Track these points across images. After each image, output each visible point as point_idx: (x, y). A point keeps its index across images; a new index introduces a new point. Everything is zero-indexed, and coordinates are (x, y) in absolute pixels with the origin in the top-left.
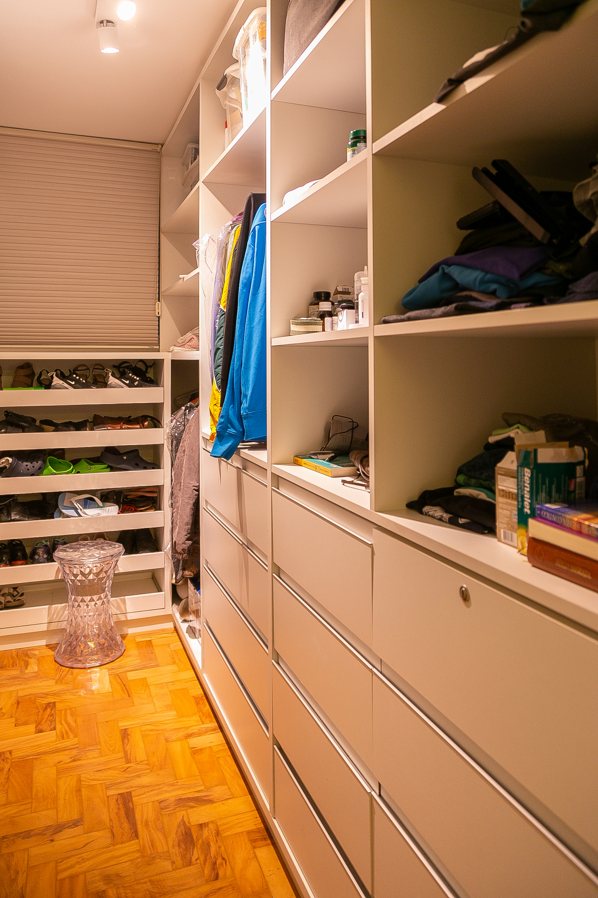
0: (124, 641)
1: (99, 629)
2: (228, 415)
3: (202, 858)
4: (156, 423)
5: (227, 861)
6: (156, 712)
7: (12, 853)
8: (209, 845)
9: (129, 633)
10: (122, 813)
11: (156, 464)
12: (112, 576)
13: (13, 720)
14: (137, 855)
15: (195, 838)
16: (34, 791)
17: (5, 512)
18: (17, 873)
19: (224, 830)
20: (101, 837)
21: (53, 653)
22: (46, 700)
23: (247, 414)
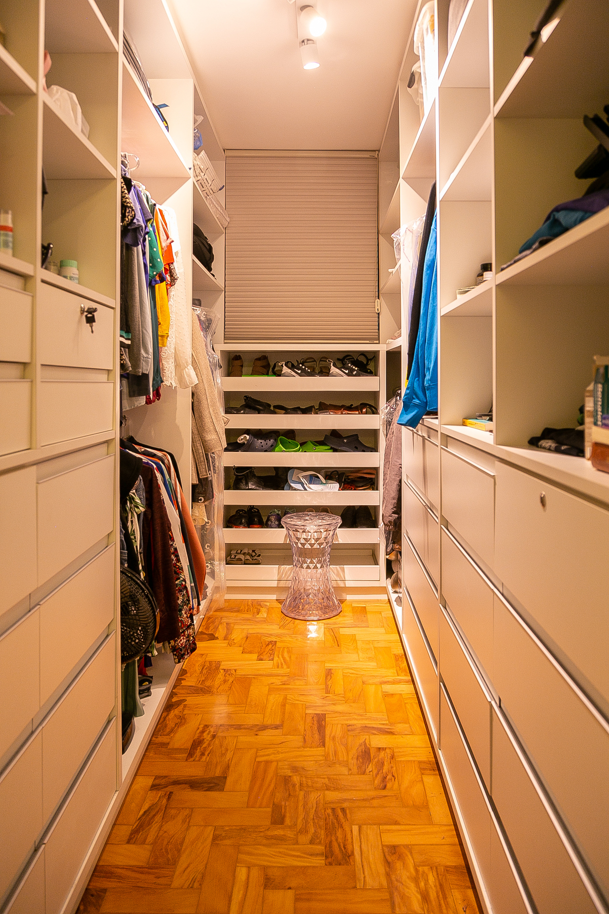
0: (342, 605)
2: (414, 387)
3: (375, 772)
4: (374, 410)
5: (396, 779)
6: (359, 661)
7: (225, 737)
8: (383, 764)
9: (347, 599)
10: (315, 727)
11: (374, 448)
12: (331, 544)
13: (242, 648)
14: (321, 758)
15: (372, 756)
16: (249, 700)
17: (244, 482)
18: (227, 750)
19: (398, 756)
20: (296, 740)
21: (280, 606)
22: (270, 639)
23: (430, 385)
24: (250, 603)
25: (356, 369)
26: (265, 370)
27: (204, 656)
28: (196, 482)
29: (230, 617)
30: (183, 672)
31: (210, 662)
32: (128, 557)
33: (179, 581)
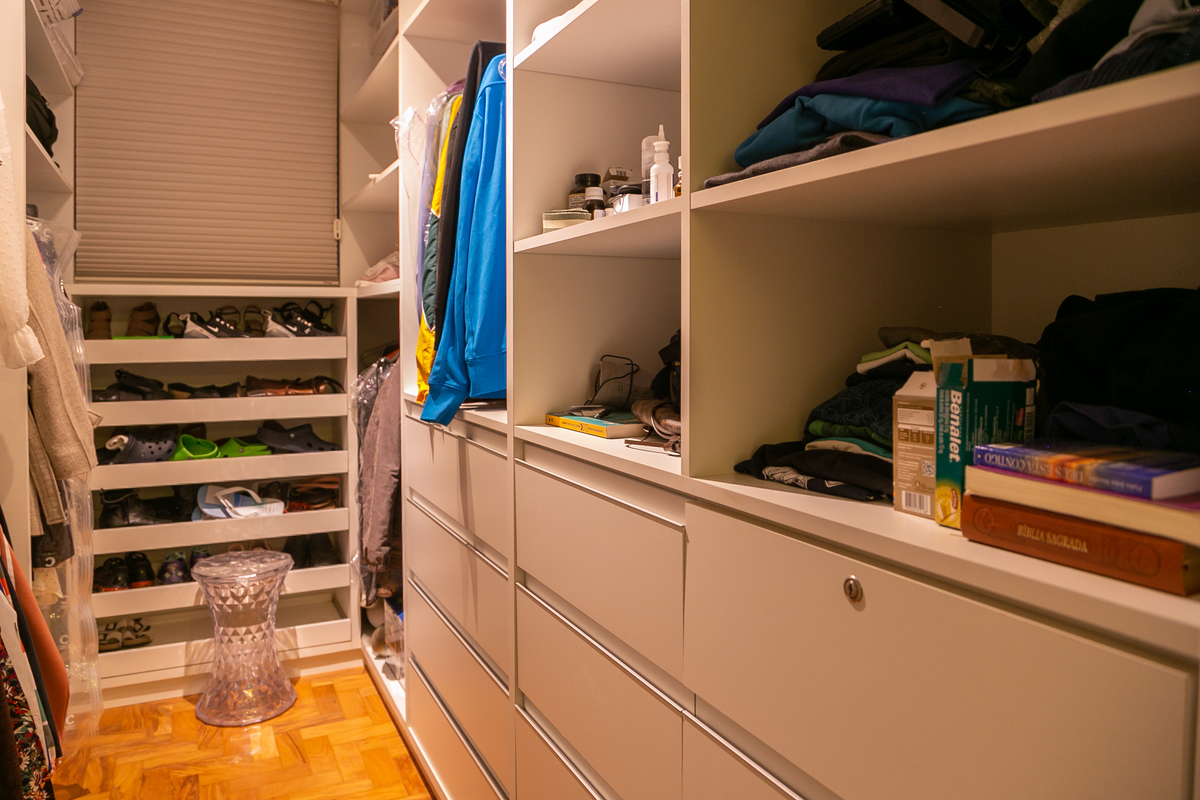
0: (295, 688)
1: (260, 672)
2: (446, 361)
4: (336, 386)
6: (343, 782)
9: (302, 676)
11: (336, 444)
12: (276, 598)
17: (119, 513)
21: (192, 707)
22: (185, 774)
23: (474, 359)
24: (138, 711)
25: (310, 325)
26: (151, 328)
28: (39, 531)
29: (105, 746)
33: (20, 728)
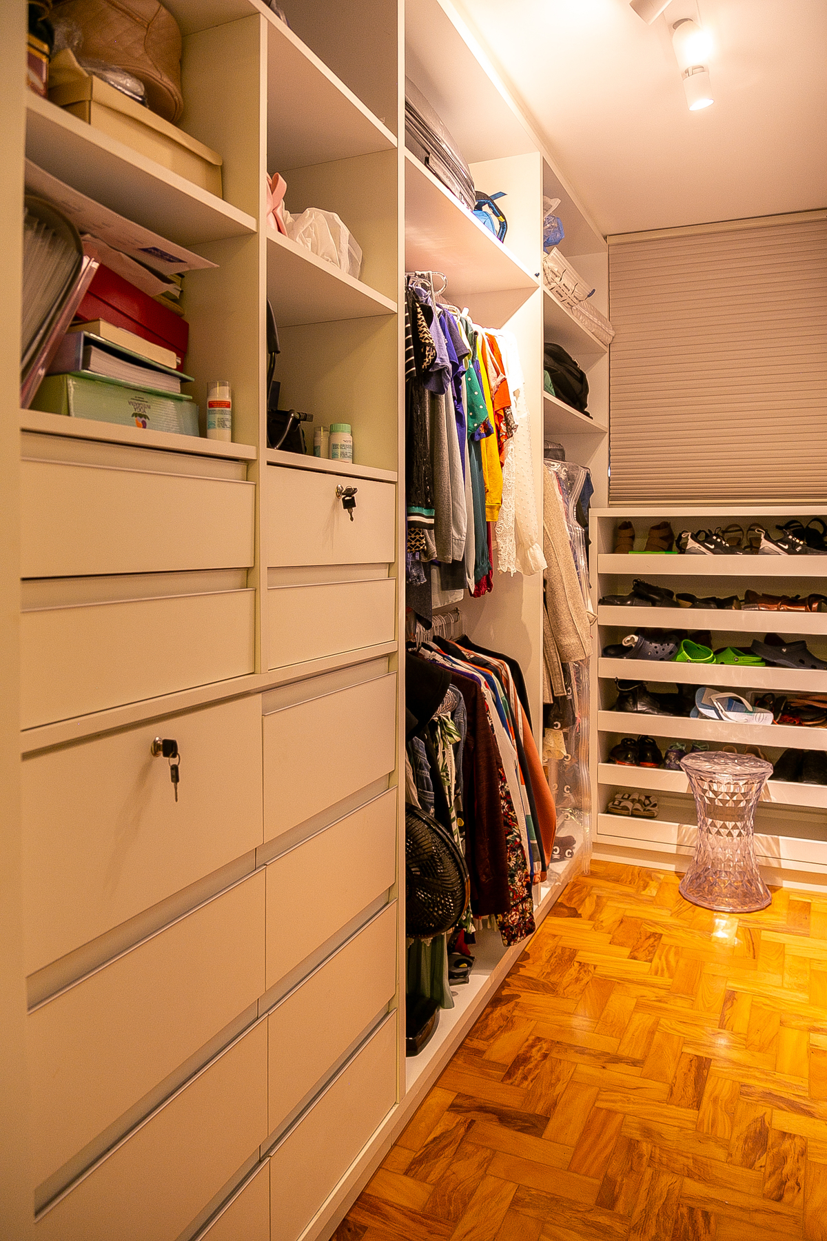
0: (772, 895)
3: (769, 1169)
5: (802, 1189)
6: (782, 987)
7: (560, 1060)
8: (785, 1160)
9: (784, 886)
10: (692, 1076)
12: (754, 802)
13: (611, 936)
14: (690, 1126)
15: (770, 1143)
16: (605, 1012)
17: (630, 700)
19: (813, 1153)
20: (658, 1088)
21: (678, 882)
22: (653, 930)
24: (636, 872)
25: (801, 543)
26: (666, 544)
27: (556, 938)
28: (550, 701)
29: (604, 888)
30: (525, 956)
31: (563, 948)
32: (435, 799)
33: (511, 836)
